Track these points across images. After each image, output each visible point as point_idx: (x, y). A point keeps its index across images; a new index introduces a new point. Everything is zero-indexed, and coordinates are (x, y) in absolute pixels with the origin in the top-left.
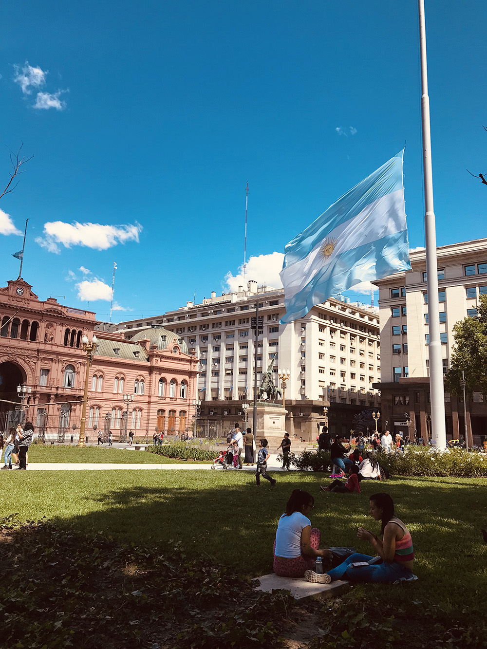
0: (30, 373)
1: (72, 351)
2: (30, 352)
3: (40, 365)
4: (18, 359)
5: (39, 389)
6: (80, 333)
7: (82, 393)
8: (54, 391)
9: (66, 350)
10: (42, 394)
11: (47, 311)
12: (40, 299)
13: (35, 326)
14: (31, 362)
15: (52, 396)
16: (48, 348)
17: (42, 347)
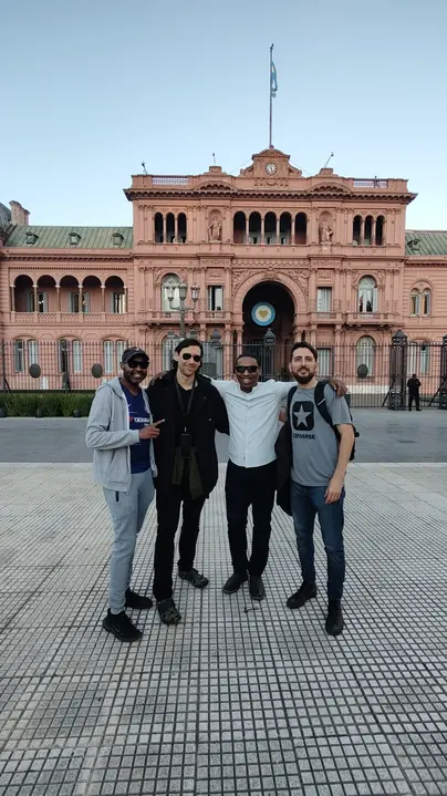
0: (301, 295)
1: (368, 252)
2: (296, 262)
3: (314, 280)
4: (280, 276)
5: (314, 318)
6: (381, 220)
7: (390, 320)
8: (339, 319)
9: (357, 252)
10: (320, 326)
11: (317, 190)
12: (305, 175)
13: (302, 219)
14: (300, 279)
15: (338, 327)
16: (326, 250)
17: (314, 251)
